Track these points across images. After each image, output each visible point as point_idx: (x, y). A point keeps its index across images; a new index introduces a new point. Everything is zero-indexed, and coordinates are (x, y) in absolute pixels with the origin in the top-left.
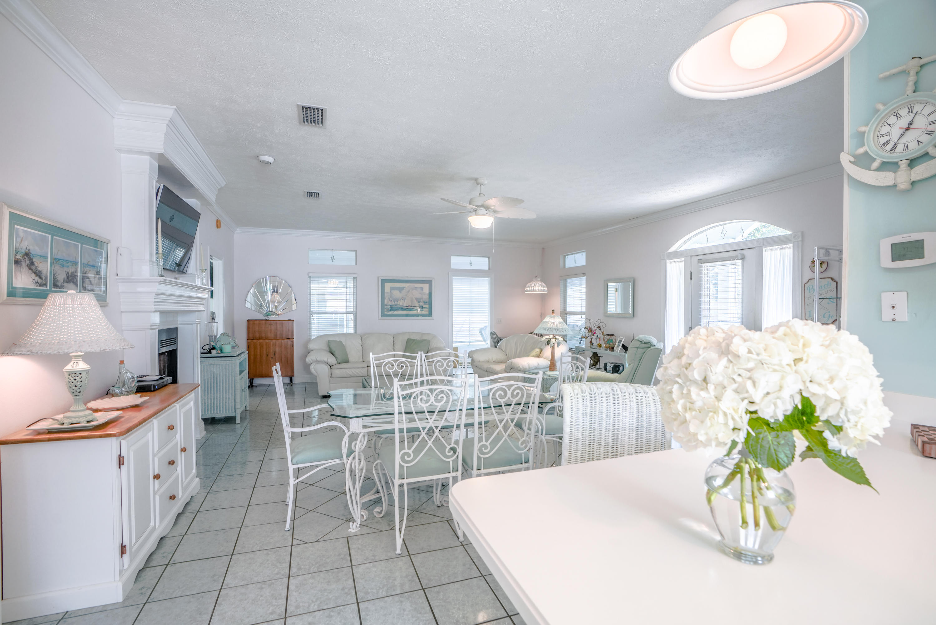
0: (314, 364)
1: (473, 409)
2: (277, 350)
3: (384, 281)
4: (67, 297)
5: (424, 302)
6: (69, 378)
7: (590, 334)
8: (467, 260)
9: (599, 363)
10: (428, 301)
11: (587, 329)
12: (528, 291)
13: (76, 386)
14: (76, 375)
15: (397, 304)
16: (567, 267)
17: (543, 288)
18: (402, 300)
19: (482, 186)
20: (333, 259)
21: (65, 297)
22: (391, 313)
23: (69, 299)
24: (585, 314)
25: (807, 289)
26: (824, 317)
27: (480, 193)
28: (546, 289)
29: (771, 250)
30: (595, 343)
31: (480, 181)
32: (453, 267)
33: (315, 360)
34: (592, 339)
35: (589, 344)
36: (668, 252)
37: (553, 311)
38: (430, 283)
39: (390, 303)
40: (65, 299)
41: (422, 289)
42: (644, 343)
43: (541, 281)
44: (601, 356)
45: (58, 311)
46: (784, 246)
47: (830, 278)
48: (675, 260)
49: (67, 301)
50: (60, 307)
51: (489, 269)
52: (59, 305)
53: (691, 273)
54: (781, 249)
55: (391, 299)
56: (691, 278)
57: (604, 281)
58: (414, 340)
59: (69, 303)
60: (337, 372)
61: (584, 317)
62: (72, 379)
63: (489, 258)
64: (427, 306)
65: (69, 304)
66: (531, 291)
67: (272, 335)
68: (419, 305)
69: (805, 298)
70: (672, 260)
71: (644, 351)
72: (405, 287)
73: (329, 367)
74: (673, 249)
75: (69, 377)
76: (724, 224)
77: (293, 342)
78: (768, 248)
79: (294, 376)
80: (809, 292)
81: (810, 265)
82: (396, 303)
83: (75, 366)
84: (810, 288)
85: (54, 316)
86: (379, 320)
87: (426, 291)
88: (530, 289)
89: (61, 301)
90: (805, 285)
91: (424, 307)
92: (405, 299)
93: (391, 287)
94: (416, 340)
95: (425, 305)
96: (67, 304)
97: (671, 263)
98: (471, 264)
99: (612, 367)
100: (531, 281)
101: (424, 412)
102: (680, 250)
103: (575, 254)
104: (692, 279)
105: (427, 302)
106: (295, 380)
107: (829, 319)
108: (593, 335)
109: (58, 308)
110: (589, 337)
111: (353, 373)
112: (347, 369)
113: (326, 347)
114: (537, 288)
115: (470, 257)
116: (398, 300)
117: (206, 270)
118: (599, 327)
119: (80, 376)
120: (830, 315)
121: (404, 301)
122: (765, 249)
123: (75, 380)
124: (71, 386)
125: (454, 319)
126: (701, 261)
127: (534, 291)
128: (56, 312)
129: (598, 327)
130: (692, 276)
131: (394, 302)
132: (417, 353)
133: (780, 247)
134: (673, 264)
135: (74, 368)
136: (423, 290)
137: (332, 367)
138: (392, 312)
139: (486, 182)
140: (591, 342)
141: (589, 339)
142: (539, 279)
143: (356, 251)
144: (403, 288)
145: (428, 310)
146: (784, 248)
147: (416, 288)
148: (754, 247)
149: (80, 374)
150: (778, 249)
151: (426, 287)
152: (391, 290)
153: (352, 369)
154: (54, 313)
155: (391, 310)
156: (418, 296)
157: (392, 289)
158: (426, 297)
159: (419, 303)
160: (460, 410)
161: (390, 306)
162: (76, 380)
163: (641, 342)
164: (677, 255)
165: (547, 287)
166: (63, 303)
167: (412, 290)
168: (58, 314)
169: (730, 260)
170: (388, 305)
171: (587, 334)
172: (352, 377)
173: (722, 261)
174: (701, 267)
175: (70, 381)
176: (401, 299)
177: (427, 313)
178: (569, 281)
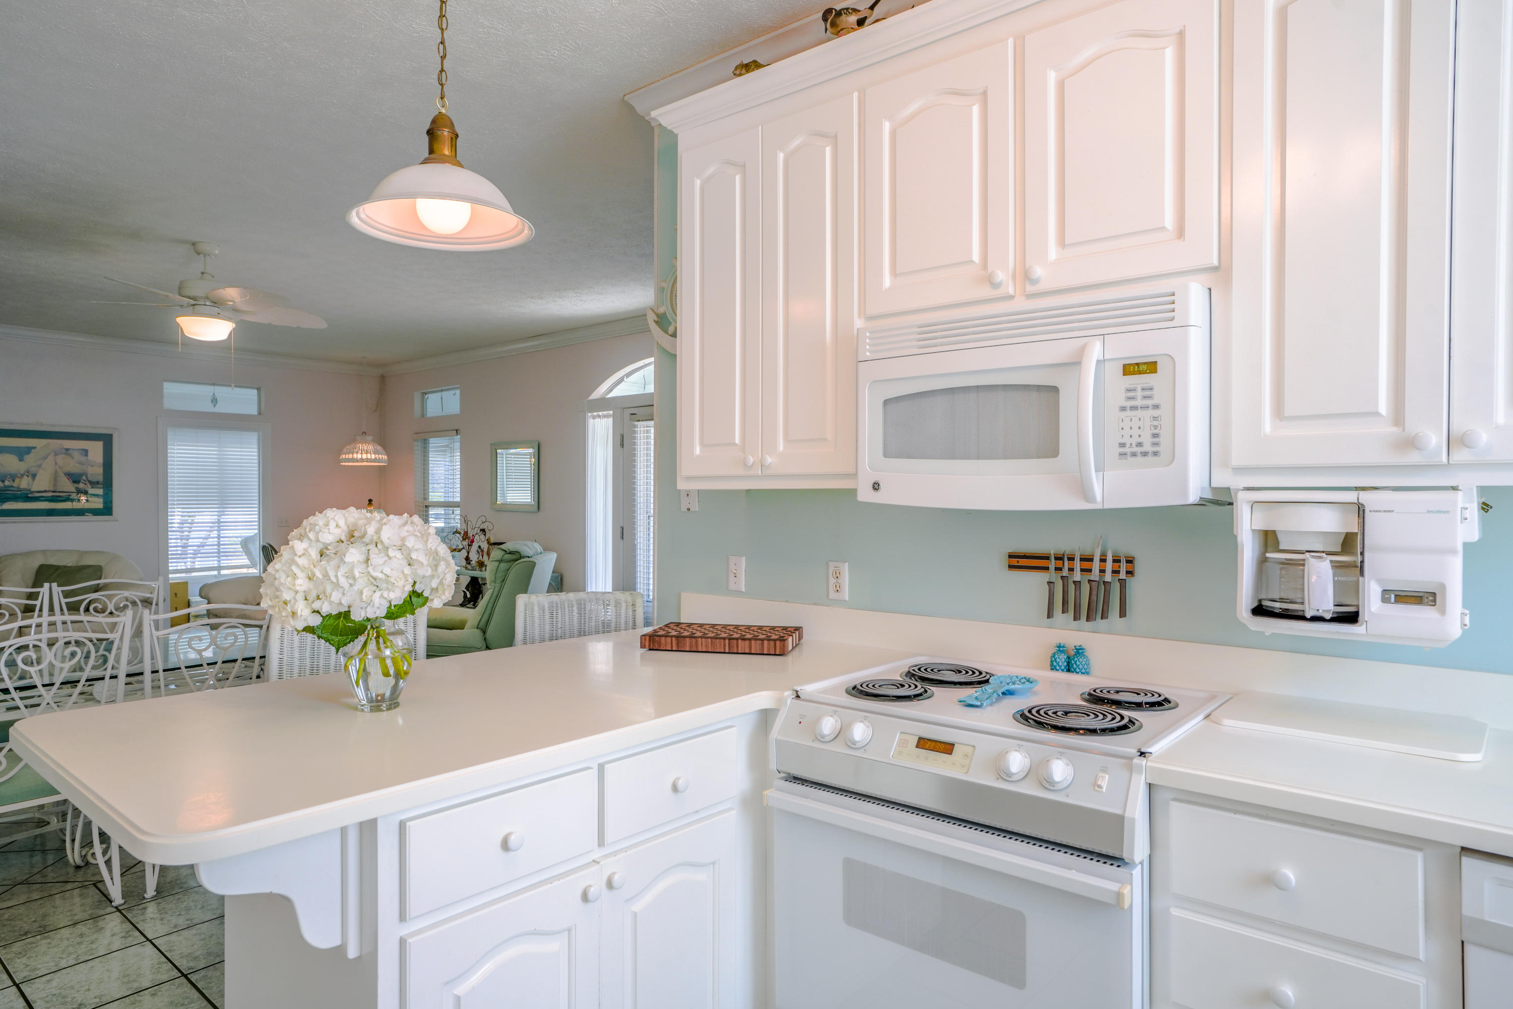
1: (142, 674)
5: (91, 483)
7: (466, 543)
8: (202, 392)
10: (100, 478)
11: (460, 533)
12: (346, 460)
15: (13, 487)
16: (428, 416)
17: (377, 456)
18: (25, 477)
19: (208, 257)
24: (458, 506)
27: (203, 271)
28: (385, 457)
30: (474, 557)
31: (203, 247)
32: (168, 404)
34: (468, 553)
35: (464, 563)
36: (590, 398)
37: (370, 501)
38: (105, 438)
41: (85, 452)
42: (510, 553)
43: (373, 441)
48: (600, 414)
51: (260, 413)
53: (622, 436)
56: (622, 445)
57: (491, 444)
58: (57, 568)
61: (458, 511)
63: (259, 389)
64: (100, 491)
66: (353, 460)
68: (77, 488)
70: (595, 414)
71: (509, 567)
72: (34, 448)
74: (597, 394)
87: (96, 455)
88: (350, 456)
91: (89, 492)
92: (34, 476)
94: (66, 567)
95: (92, 488)
97: (594, 418)
98: (214, 401)
100: (353, 441)
101: (35, 687)
102: (610, 396)
103: (442, 391)
104: (623, 447)
105: (98, 483)
108: (471, 545)
110: (463, 548)
114: (364, 456)
115: (212, 387)
116: (13, 477)
118: (483, 530)
121: (33, 479)
126: (635, 417)
127: (358, 461)
129: (481, 531)
130: (623, 442)
132: (42, 586)
134: (597, 420)
136: (86, 455)
139: (217, 252)
140: (467, 559)
141: (464, 553)
142: (370, 438)
144: (29, 450)
145: (103, 500)
147: (67, 449)
151: (96, 449)
156: (76, 469)
158: (96, 472)
159: (76, 485)
160: (113, 677)
163: (506, 551)
164: (603, 404)
165: (388, 454)
167: (55, 455)
171: (459, 543)
174: (635, 426)
176: (22, 476)
177: (101, 506)
178: (434, 442)
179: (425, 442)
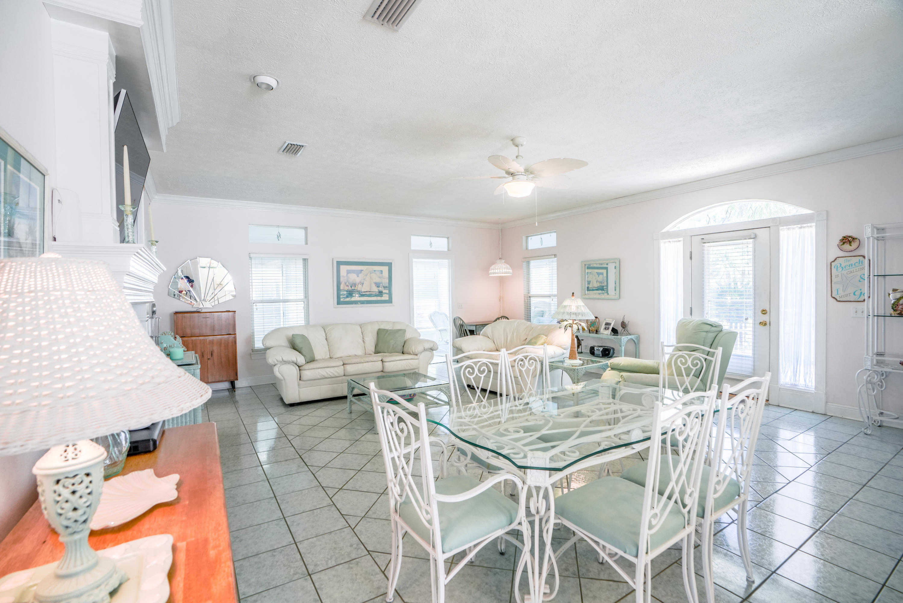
0: (279, 365)
2: (215, 349)
3: (339, 263)
4: (51, 270)
5: (384, 287)
6: (55, 492)
8: (426, 240)
9: (580, 346)
10: (387, 285)
12: (491, 273)
13: (75, 509)
14: (77, 480)
15: (355, 289)
16: (530, 249)
17: (506, 270)
18: (360, 284)
19: (520, 147)
20: (279, 236)
21: (46, 270)
22: (348, 299)
23: (59, 275)
24: (555, 297)
25: (835, 267)
26: (854, 294)
27: (517, 155)
28: (511, 271)
29: (788, 229)
31: (519, 141)
32: (413, 248)
33: (281, 360)
36: (662, 232)
37: (573, 293)
38: (389, 265)
39: (346, 288)
40: (47, 275)
41: (381, 272)
43: (505, 263)
44: (582, 340)
45: (31, 310)
46: (804, 225)
47: (861, 256)
48: (671, 240)
49: (54, 281)
50: (35, 299)
51: (448, 250)
52: (30, 292)
53: (691, 253)
54: (801, 227)
55: (347, 284)
56: (691, 258)
58: (387, 331)
59: (60, 285)
60: (307, 374)
61: (555, 299)
62: (66, 493)
63: (448, 238)
64: (387, 291)
65: (61, 290)
66: (495, 273)
67: (208, 331)
68: (378, 290)
69: (831, 276)
70: (666, 240)
72: (363, 270)
73: (297, 367)
74: (669, 228)
75: (56, 487)
76: (732, 203)
77: (235, 338)
78: (785, 227)
79: (237, 379)
80: (837, 270)
81: (838, 243)
82: (353, 288)
83: (70, 455)
84: (837, 266)
85: (17, 325)
86: (335, 308)
87: (386, 274)
89: (36, 281)
90: (832, 263)
91: (383, 292)
92: (363, 284)
93: (347, 270)
94: (390, 330)
95: (385, 289)
96: (55, 290)
97: (665, 243)
98: (431, 244)
99: (601, 350)
100: (495, 263)
102: (677, 229)
103: (541, 234)
105: (386, 287)
106: (238, 384)
107: (860, 296)
109: (30, 301)
111: (327, 373)
112: (320, 369)
113: (285, 343)
114: (502, 271)
115: (429, 238)
116: (355, 285)
117: (157, 242)
119: (87, 480)
120: (861, 293)
121: (362, 286)
122: (782, 228)
123: (74, 492)
124: (60, 511)
125: (415, 304)
126: (704, 241)
127: (500, 273)
128: (23, 313)
130: (692, 256)
131: (351, 287)
133: (799, 226)
134: (669, 244)
135: (71, 462)
136: (382, 274)
137: (301, 368)
138: (350, 298)
142: (503, 261)
143: (306, 229)
144: (360, 271)
145: (388, 296)
146: (804, 227)
147: (375, 271)
148: (769, 226)
149: (88, 475)
150: (797, 228)
151: (385, 269)
152: (347, 273)
153: (326, 369)
154: (17, 315)
155: (347, 297)
156: (378, 280)
157: (349, 272)
158: (386, 281)
159: (378, 288)
161: (347, 291)
162: (78, 495)
164: (673, 234)
165: (512, 269)
166: (42, 286)
167: (370, 274)
168: (32, 318)
169: (741, 239)
170: (345, 291)
172: (326, 378)
173: (729, 241)
174: (703, 247)
175: (58, 499)
176: (358, 284)
177: (387, 299)
178: (533, 263)
179: (528, 262)
